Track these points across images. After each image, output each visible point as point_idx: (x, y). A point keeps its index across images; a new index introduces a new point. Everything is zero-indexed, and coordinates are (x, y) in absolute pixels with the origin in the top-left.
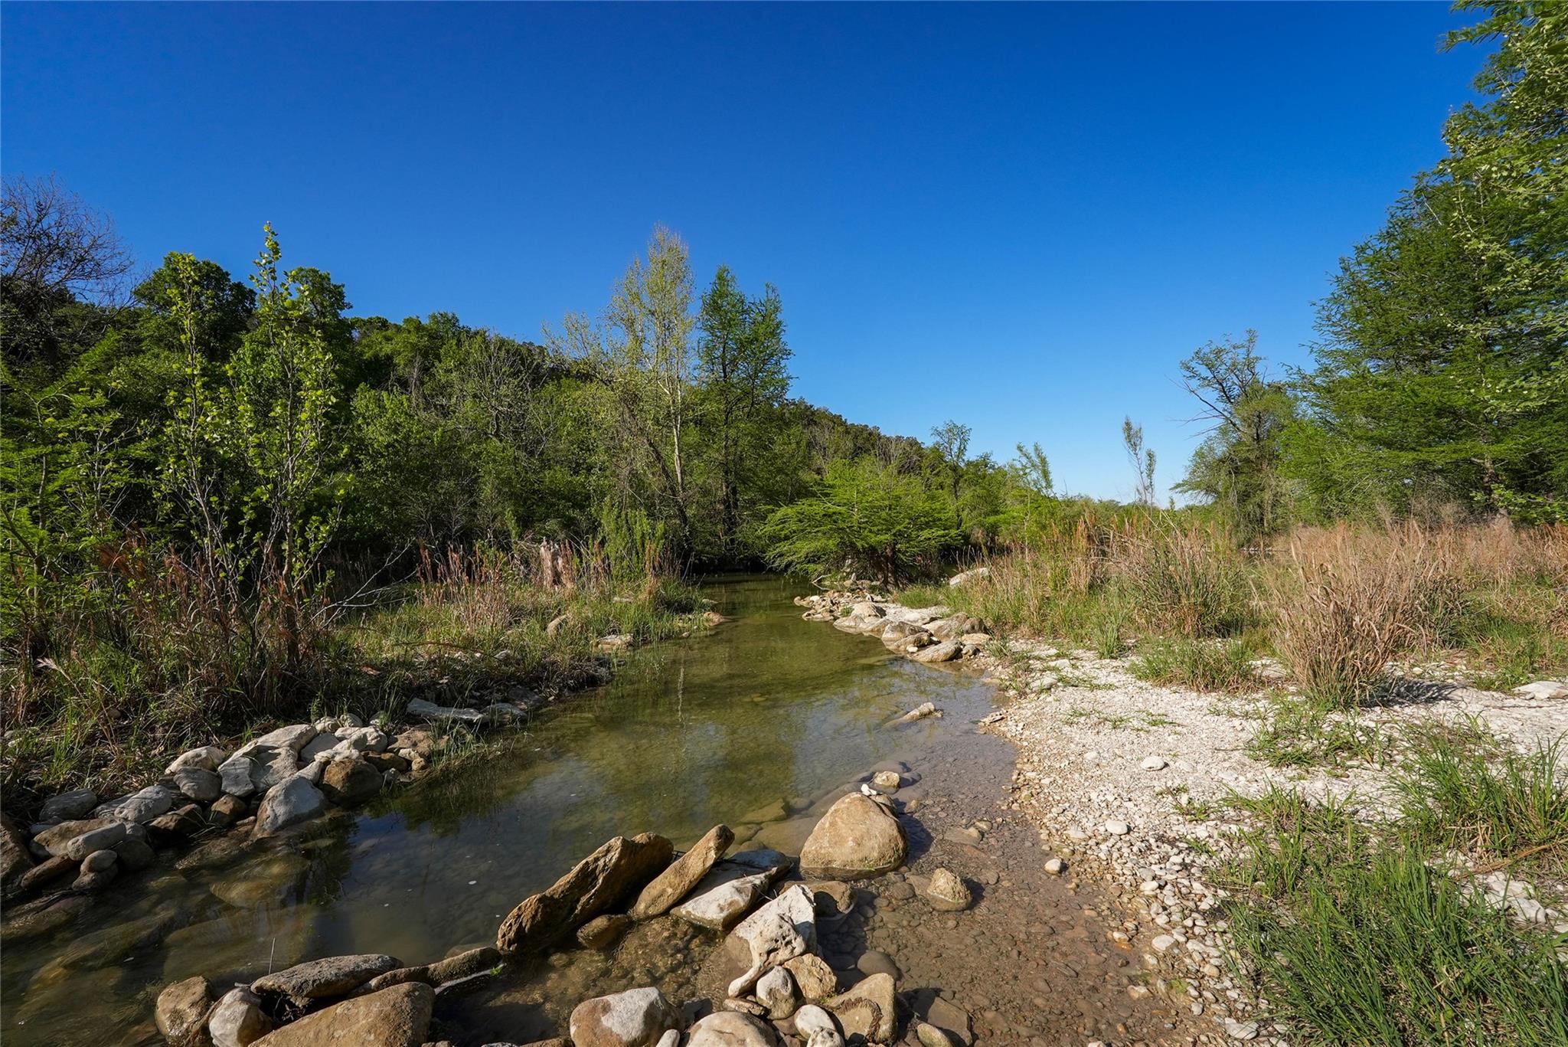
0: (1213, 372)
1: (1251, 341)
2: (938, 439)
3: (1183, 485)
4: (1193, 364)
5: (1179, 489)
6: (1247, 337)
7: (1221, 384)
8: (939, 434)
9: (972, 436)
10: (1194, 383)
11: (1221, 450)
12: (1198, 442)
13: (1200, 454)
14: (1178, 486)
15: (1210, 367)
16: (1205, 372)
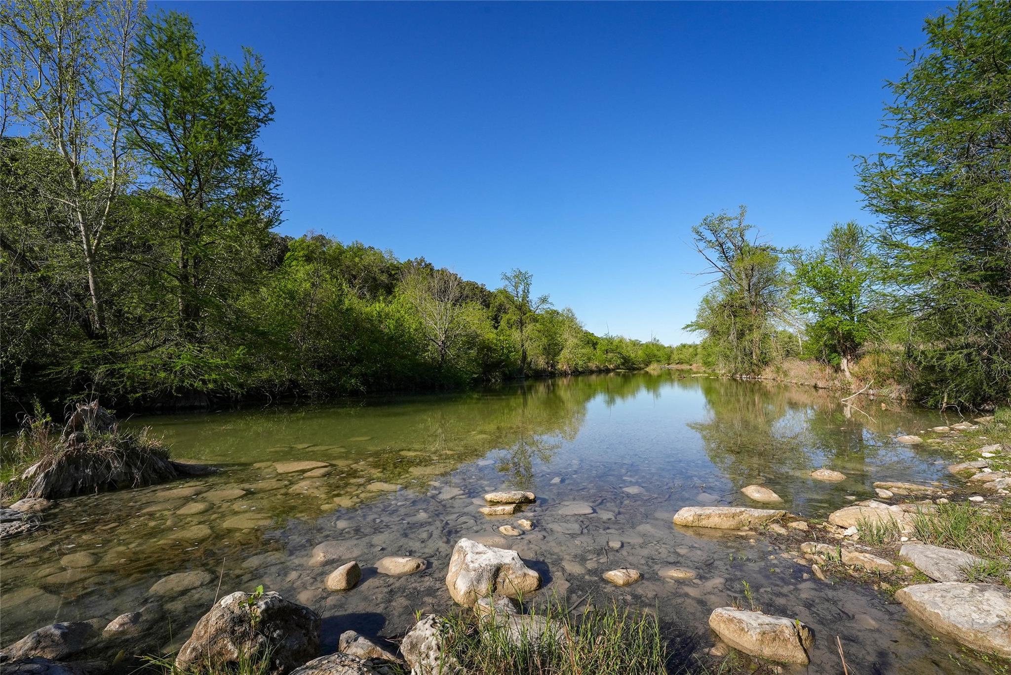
0: (716, 236)
1: (742, 214)
2: (507, 283)
3: (692, 326)
4: (701, 229)
5: (689, 329)
6: (739, 211)
7: (721, 246)
8: (507, 278)
9: (534, 281)
10: (702, 245)
11: (721, 297)
12: (705, 291)
13: (706, 301)
14: (688, 326)
15: (714, 232)
16: (710, 236)
